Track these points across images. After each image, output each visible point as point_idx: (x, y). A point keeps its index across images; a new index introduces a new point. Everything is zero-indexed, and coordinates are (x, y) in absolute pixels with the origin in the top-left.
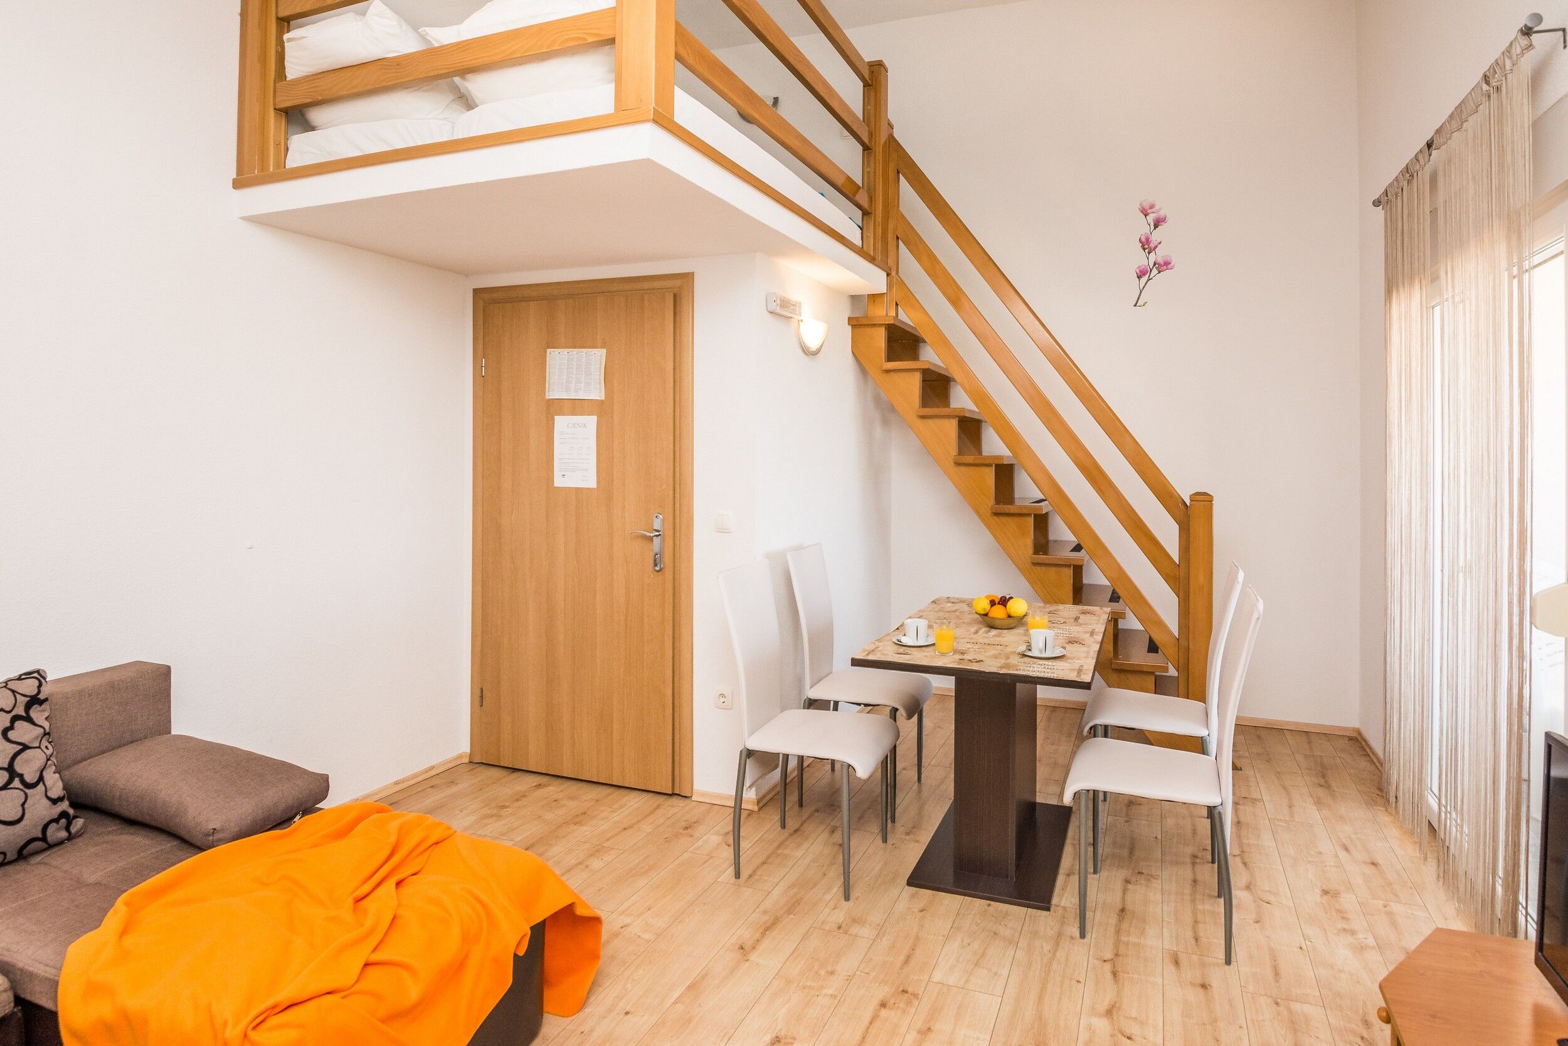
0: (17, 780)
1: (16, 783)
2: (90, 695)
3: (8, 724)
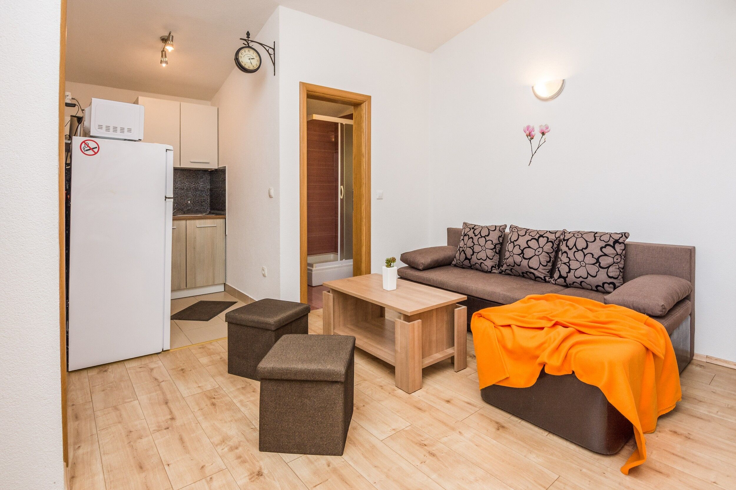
0: (598, 263)
1: (597, 265)
2: (653, 250)
3: (604, 246)
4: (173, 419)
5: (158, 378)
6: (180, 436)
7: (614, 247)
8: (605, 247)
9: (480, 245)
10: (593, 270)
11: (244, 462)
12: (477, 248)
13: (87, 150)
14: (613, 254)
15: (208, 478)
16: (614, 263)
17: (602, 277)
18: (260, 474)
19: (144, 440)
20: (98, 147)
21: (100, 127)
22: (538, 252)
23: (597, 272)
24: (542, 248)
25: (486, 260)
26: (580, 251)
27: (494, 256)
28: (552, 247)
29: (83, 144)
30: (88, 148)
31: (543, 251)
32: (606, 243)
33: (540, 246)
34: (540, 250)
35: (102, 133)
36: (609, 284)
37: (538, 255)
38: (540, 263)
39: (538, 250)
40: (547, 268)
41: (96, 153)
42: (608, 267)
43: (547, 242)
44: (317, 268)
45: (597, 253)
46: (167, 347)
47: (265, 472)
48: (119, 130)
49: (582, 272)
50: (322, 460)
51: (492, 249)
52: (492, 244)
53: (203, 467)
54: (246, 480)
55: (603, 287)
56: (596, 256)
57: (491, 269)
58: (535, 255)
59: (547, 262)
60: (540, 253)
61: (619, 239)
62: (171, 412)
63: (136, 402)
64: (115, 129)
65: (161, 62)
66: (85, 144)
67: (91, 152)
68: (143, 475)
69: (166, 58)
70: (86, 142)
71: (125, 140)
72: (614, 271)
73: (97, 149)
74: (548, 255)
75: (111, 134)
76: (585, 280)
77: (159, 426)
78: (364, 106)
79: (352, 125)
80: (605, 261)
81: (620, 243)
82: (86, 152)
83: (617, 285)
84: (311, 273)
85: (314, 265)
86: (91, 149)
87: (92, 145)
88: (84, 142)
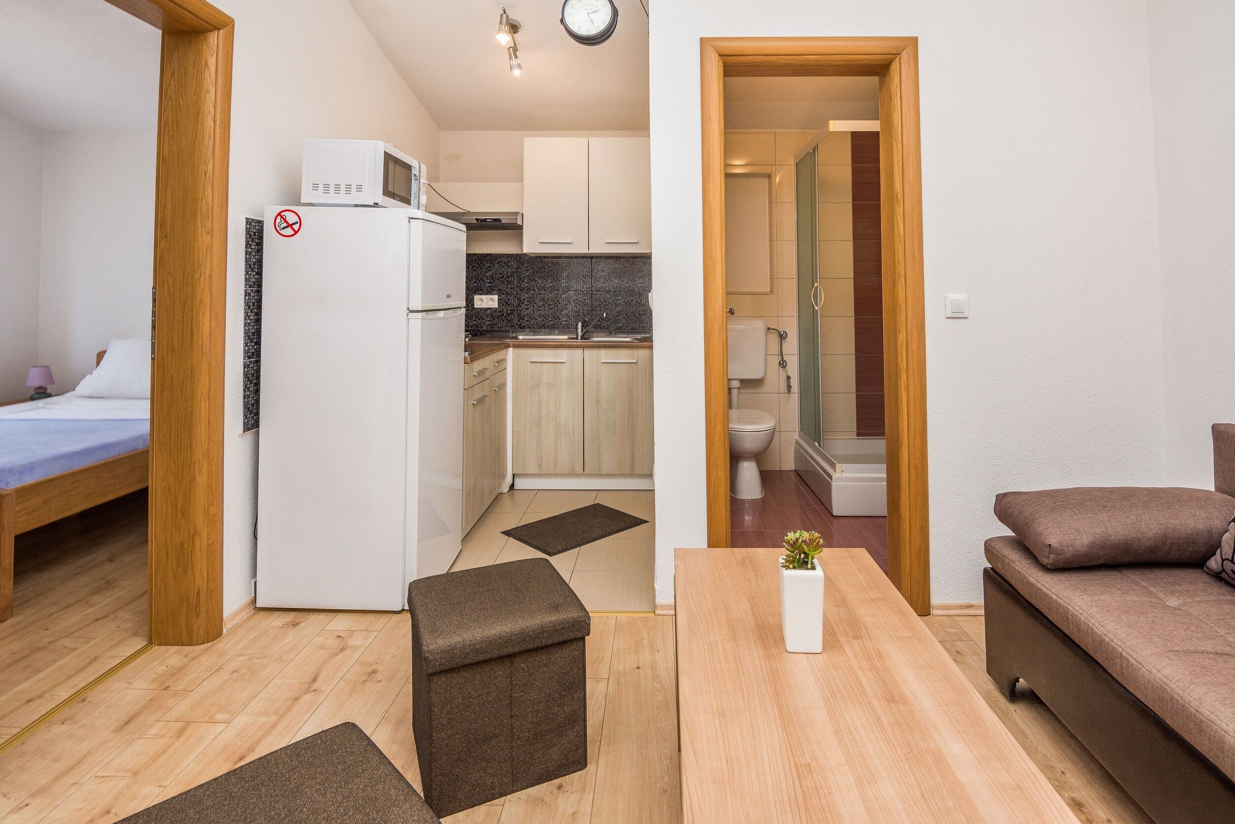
13: (284, 228)
20: (299, 222)
21: (315, 187)
29: (279, 217)
30: (285, 225)
35: (318, 197)
41: (296, 232)
44: (844, 475)
48: (343, 189)
64: (326, 187)
65: (511, 68)
66: (282, 217)
67: (289, 231)
69: (518, 60)
70: (282, 214)
71: (357, 206)
73: (298, 225)
75: (332, 198)
78: (899, 73)
79: (876, 134)
82: (283, 232)
84: (830, 484)
85: (838, 466)
86: (290, 226)
87: (291, 218)
88: (279, 214)
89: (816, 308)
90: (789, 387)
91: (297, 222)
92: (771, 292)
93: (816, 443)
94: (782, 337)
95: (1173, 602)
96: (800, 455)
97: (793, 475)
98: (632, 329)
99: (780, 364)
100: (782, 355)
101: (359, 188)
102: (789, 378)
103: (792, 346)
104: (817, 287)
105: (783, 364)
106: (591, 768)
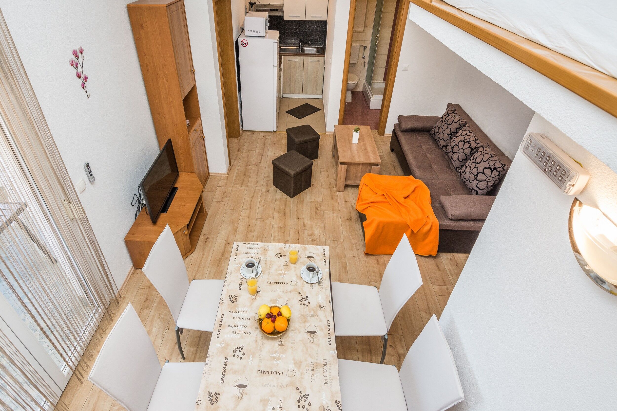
4: (260, 163)
5: (266, 144)
6: (259, 170)
7: (492, 171)
8: (487, 168)
9: (443, 129)
10: (472, 178)
11: (267, 186)
12: (441, 130)
13: (243, 44)
14: (488, 175)
15: (257, 186)
16: (485, 181)
17: (474, 185)
18: (268, 191)
19: (250, 166)
21: (248, 31)
22: (460, 151)
23: (473, 181)
24: (464, 150)
25: (441, 140)
26: (475, 163)
27: (448, 139)
28: (470, 152)
30: (244, 43)
31: (463, 152)
32: (490, 167)
33: (463, 148)
34: (462, 150)
35: (250, 34)
36: (475, 191)
37: (459, 153)
38: (458, 158)
39: (461, 150)
40: (461, 163)
41: (247, 46)
42: (480, 181)
43: (469, 147)
44: (374, 98)
45: (481, 170)
46: (275, 130)
47: (270, 191)
48: (255, 32)
49: (467, 176)
50: (286, 196)
51: (448, 135)
52: (450, 131)
53: (257, 182)
54: (264, 191)
55: (472, 190)
56: (478, 172)
57: (443, 146)
58: (458, 152)
59: (463, 160)
60: (461, 152)
61: (497, 168)
62: (261, 160)
63: (255, 151)
64: (251, 31)
66: (243, 41)
67: (245, 45)
68: (244, 177)
71: (258, 36)
72: (482, 185)
73: (247, 44)
74: (465, 155)
75: (253, 34)
76: (466, 182)
77: (256, 164)
80: (480, 177)
81: (497, 171)
83: (479, 193)
84: (370, 100)
85: (373, 95)
86: (245, 44)
87: (245, 42)
88: (242, 41)
89: (376, 44)
90: (365, 65)
91: (246, 43)
92: (364, 31)
93: (369, 86)
94: (365, 48)
95: (419, 138)
96: (364, 87)
97: (361, 93)
98: (316, 44)
99: (363, 57)
100: (364, 54)
101: (260, 32)
102: (365, 62)
103: (368, 51)
104: (378, 36)
105: (364, 57)
106: (318, 158)
